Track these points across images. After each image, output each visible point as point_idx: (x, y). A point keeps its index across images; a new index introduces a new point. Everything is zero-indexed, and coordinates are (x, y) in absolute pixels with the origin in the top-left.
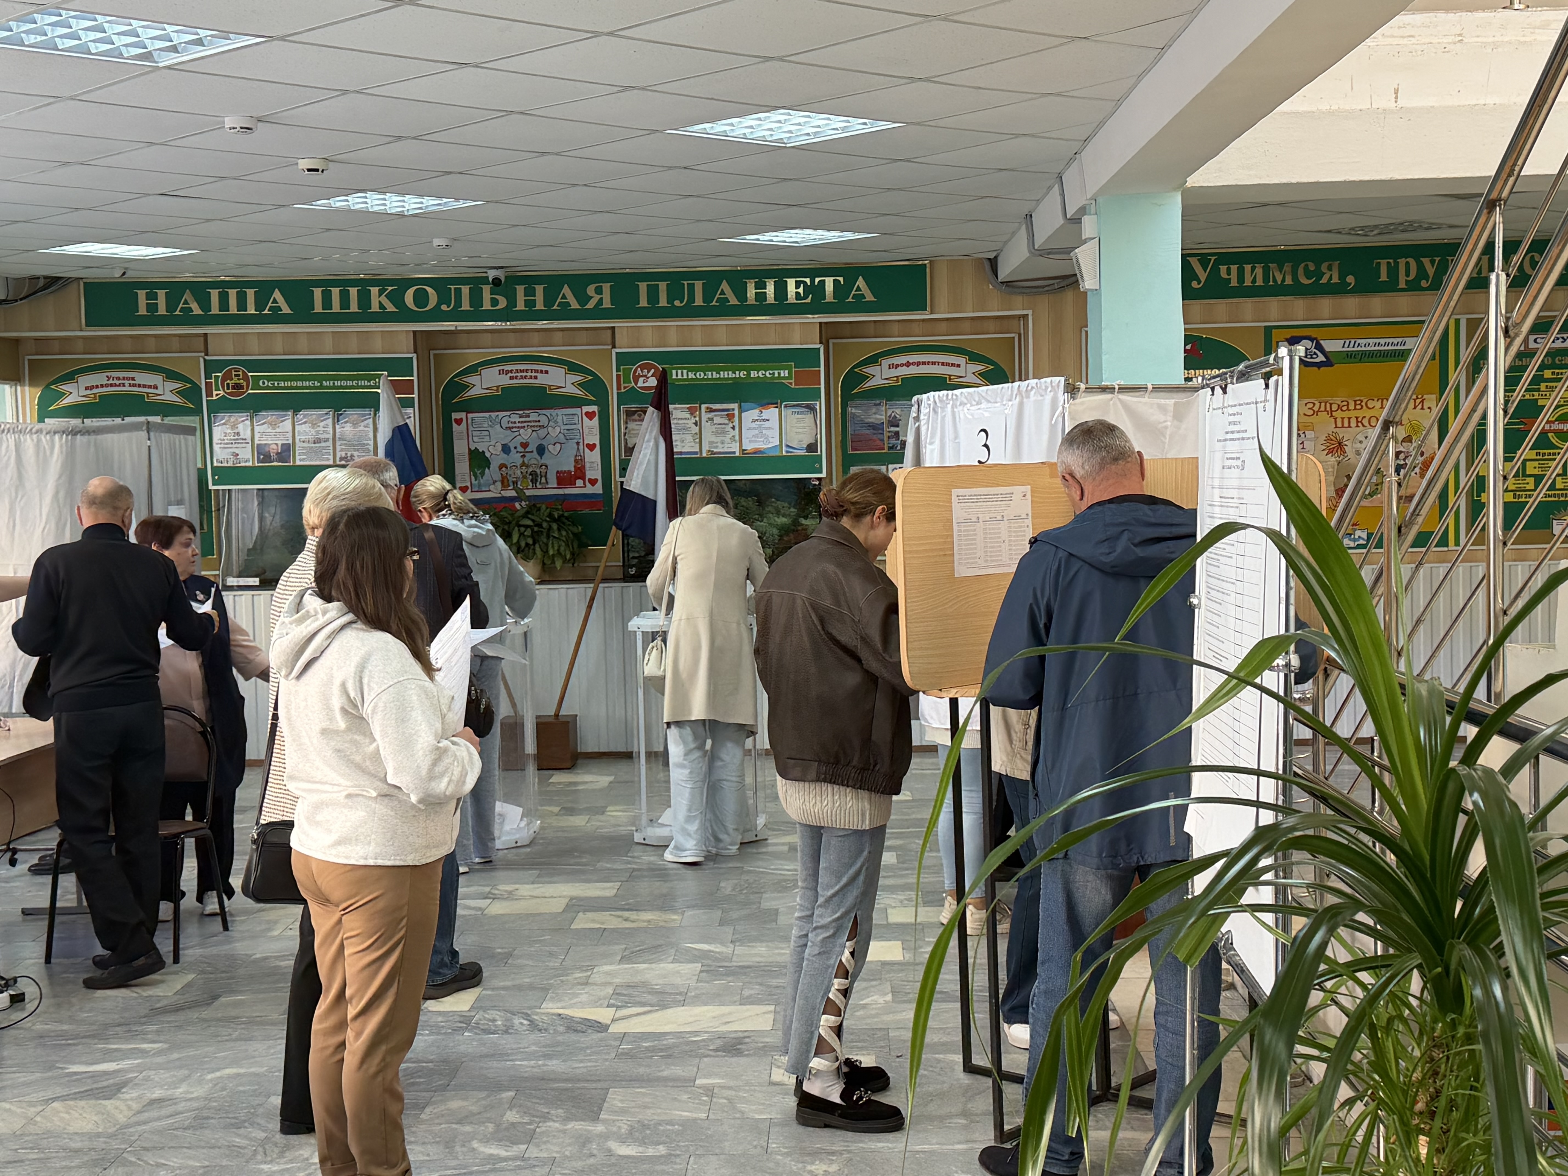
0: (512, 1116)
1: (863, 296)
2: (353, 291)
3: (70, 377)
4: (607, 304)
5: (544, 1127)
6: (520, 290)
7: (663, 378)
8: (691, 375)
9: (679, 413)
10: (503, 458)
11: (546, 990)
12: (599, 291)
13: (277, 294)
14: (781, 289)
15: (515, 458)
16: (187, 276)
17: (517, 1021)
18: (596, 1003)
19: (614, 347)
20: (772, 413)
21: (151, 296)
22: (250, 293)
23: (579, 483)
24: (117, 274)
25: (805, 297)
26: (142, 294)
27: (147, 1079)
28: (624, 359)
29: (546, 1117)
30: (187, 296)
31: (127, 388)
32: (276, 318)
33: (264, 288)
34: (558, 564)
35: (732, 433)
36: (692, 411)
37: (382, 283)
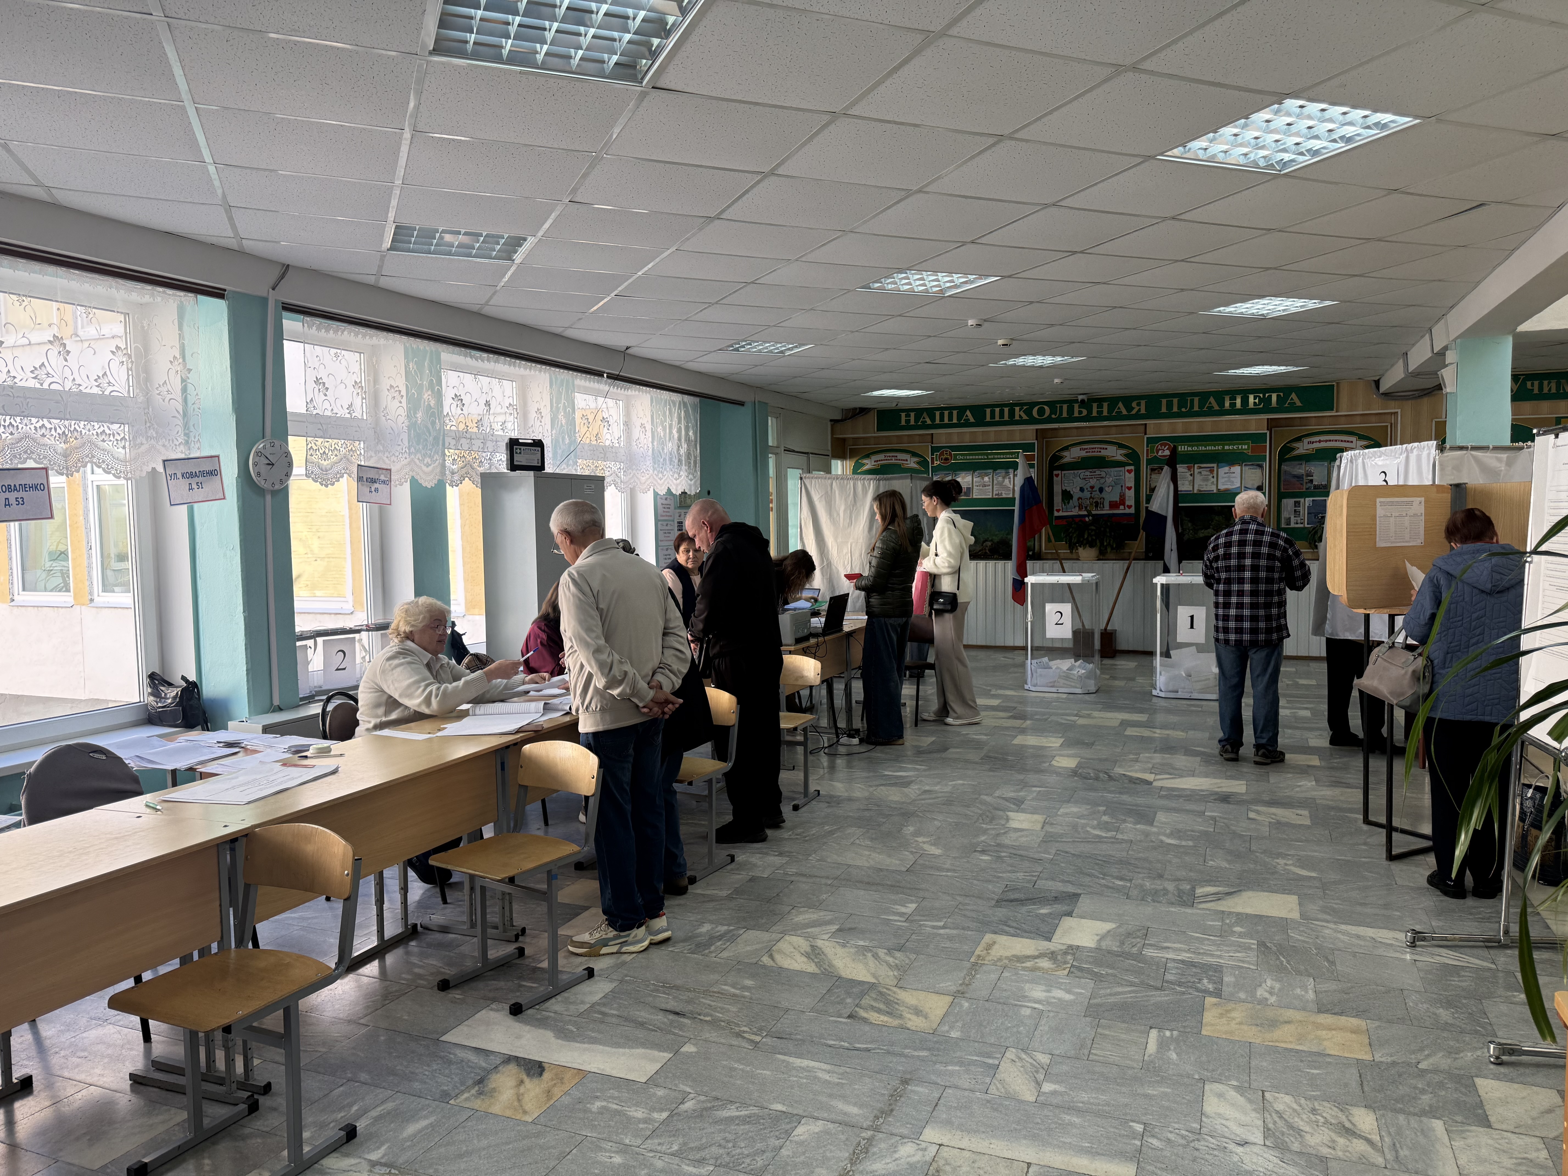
0: (1105, 818)
1: (1295, 403)
2: (1006, 410)
3: (867, 456)
4: (1143, 411)
5: (1123, 826)
6: (1095, 405)
7: (1174, 451)
8: (1190, 449)
9: (1181, 469)
10: (1080, 494)
11: (1115, 762)
12: (1139, 404)
13: (968, 413)
14: (1245, 401)
15: (1087, 494)
16: (925, 405)
17: (1101, 775)
18: (1144, 771)
19: (1146, 434)
20: (1237, 469)
21: (908, 416)
22: (955, 412)
23: (1122, 507)
24: (894, 405)
25: (1260, 404)
26: (903, 415)
27: (921, 781)
28: (1151, 441)
29: (1124, 821)
30: (925, 415)
31: (893, 461)
32: (967, 424)
33: (962, 410)
34: (1109, 550)
35: (1212, 480)
36: (1189, 468)
37: (1021, 405)
